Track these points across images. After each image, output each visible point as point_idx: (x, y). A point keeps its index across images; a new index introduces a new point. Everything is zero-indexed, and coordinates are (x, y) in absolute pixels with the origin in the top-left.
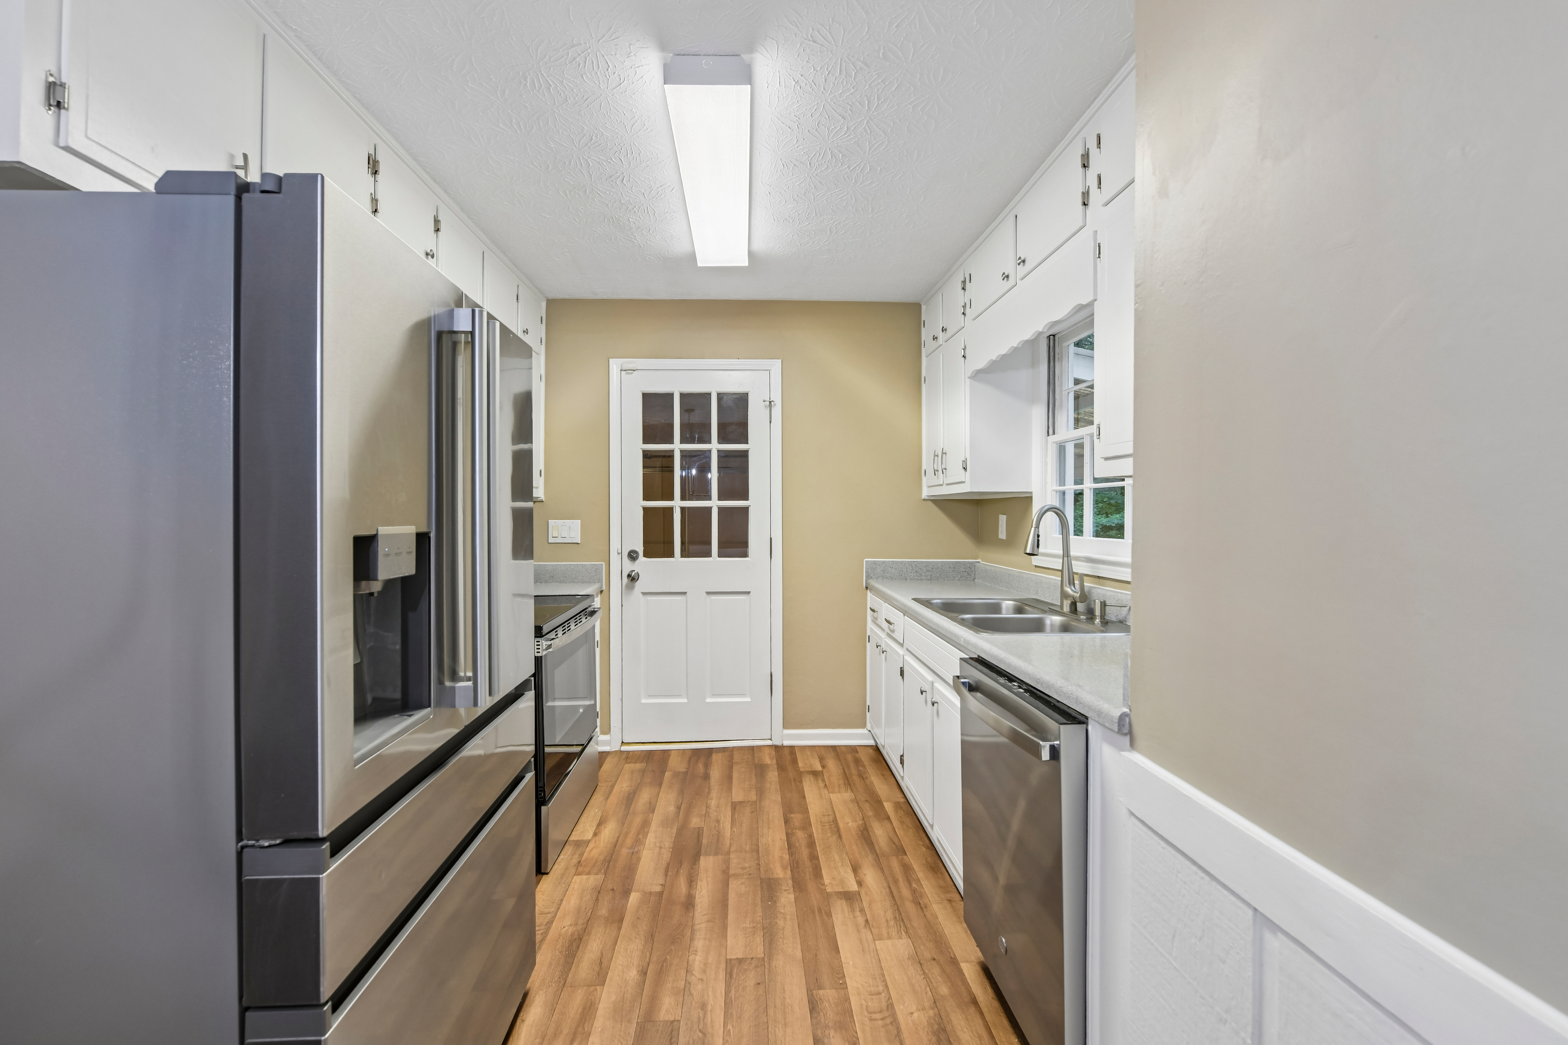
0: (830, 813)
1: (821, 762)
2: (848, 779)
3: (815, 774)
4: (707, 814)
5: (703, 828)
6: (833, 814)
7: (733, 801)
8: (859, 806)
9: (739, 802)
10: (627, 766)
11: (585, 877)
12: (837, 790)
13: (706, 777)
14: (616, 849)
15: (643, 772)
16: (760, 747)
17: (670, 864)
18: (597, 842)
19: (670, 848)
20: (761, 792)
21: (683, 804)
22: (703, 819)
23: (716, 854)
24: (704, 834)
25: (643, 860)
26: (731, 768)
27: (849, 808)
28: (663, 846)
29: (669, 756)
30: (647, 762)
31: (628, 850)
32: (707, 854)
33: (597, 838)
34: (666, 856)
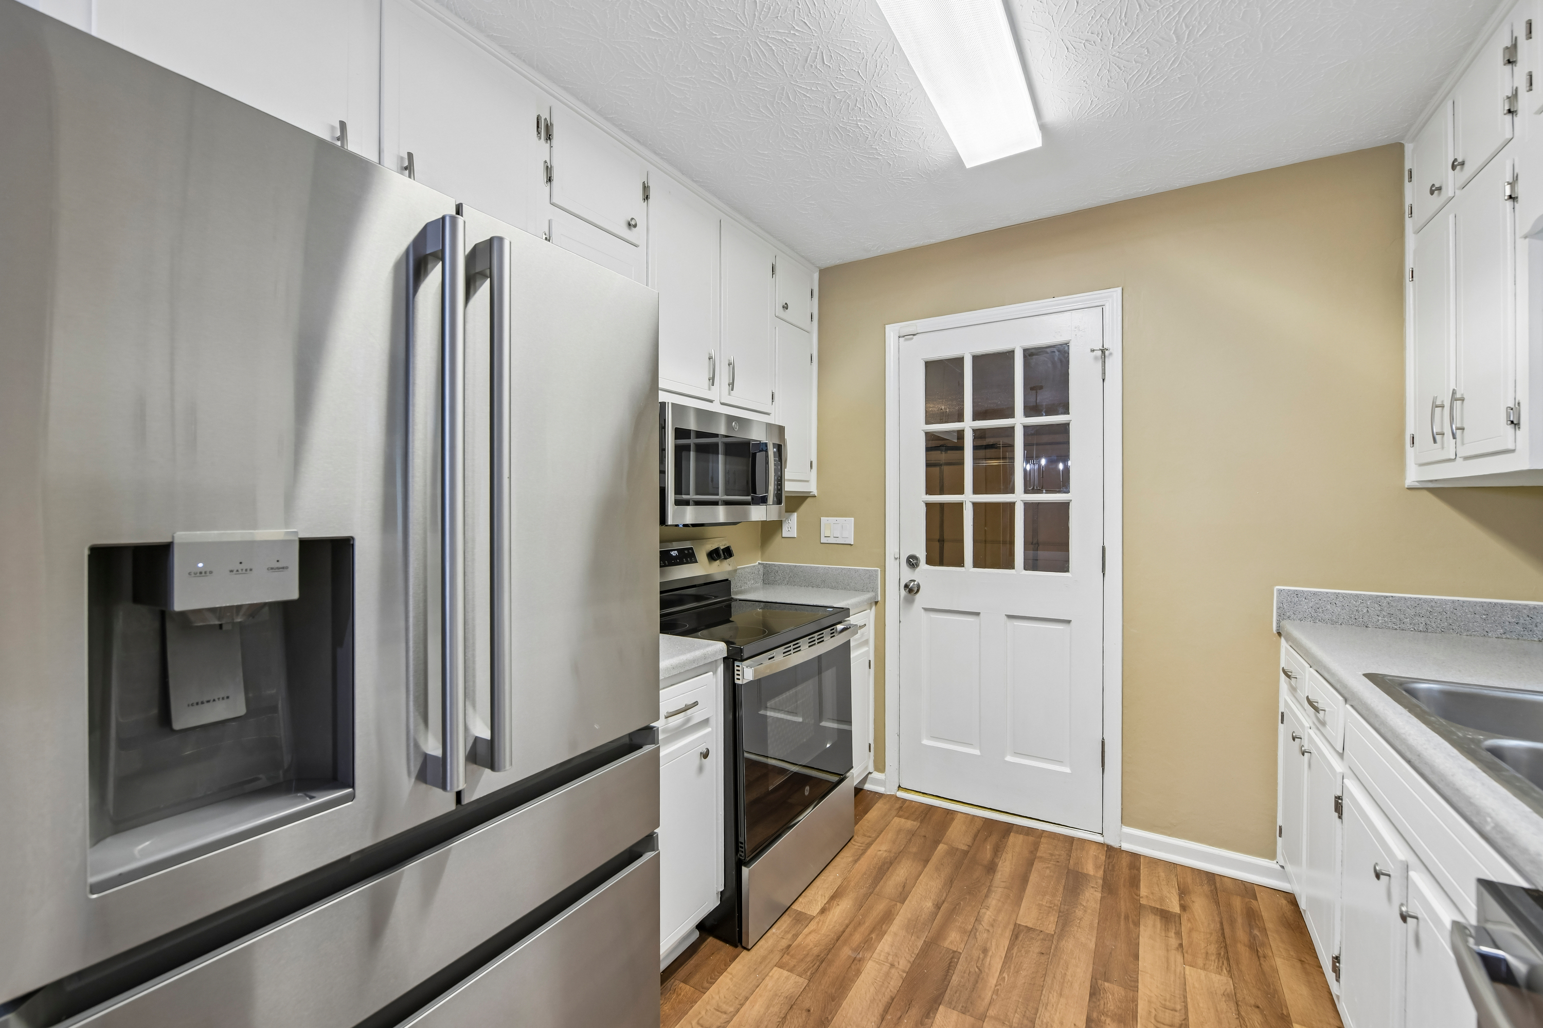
0: (1178, 1007)
1: (1181, 898)
2: (1226, 947)
3: (1165, 916)
4: (971, 933)
5: (961, 953)
6: (1183, 1011)
7: (1018, 922)
8: (1239, 1014)
9: (1026, 926)
10: (897, 820)
11: (785, 973)
12: (1200, 962)
13: (991, 868)
14: (837, 944)
15: (913, 834)
16: (1083, 841)
17: (895, 1000)
18: (821, 923)
19: (904, 971)
20: (1065, 920)
21: (945, 903)
22: (966, 938)
23: (964, 1011)
24: (959, 967)
25: (862, 976)
26: (1030, 864)
27: (1217, 1010)
28: (896, 964)
29: (953, 819)
30: (921, 822)
31: (850, 953)
32: (950, 1005)
33: (822, 918)
34: (895, 983)
